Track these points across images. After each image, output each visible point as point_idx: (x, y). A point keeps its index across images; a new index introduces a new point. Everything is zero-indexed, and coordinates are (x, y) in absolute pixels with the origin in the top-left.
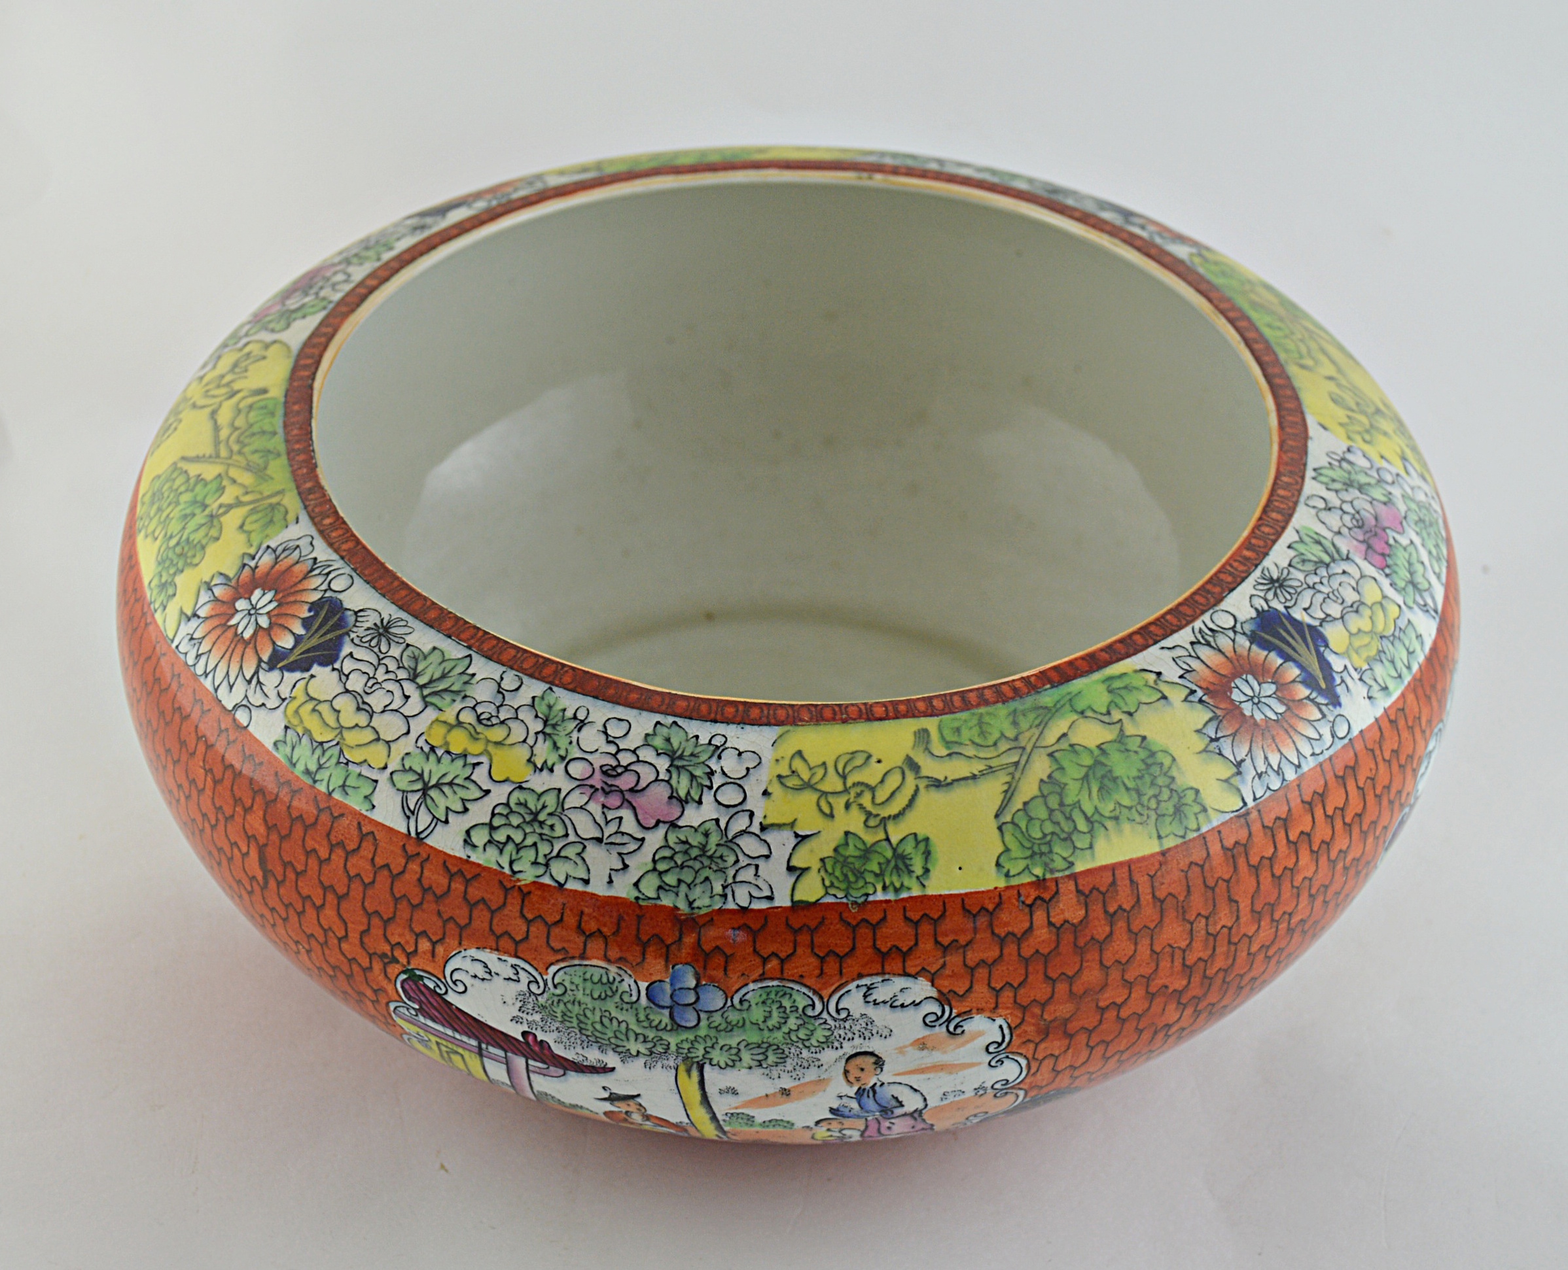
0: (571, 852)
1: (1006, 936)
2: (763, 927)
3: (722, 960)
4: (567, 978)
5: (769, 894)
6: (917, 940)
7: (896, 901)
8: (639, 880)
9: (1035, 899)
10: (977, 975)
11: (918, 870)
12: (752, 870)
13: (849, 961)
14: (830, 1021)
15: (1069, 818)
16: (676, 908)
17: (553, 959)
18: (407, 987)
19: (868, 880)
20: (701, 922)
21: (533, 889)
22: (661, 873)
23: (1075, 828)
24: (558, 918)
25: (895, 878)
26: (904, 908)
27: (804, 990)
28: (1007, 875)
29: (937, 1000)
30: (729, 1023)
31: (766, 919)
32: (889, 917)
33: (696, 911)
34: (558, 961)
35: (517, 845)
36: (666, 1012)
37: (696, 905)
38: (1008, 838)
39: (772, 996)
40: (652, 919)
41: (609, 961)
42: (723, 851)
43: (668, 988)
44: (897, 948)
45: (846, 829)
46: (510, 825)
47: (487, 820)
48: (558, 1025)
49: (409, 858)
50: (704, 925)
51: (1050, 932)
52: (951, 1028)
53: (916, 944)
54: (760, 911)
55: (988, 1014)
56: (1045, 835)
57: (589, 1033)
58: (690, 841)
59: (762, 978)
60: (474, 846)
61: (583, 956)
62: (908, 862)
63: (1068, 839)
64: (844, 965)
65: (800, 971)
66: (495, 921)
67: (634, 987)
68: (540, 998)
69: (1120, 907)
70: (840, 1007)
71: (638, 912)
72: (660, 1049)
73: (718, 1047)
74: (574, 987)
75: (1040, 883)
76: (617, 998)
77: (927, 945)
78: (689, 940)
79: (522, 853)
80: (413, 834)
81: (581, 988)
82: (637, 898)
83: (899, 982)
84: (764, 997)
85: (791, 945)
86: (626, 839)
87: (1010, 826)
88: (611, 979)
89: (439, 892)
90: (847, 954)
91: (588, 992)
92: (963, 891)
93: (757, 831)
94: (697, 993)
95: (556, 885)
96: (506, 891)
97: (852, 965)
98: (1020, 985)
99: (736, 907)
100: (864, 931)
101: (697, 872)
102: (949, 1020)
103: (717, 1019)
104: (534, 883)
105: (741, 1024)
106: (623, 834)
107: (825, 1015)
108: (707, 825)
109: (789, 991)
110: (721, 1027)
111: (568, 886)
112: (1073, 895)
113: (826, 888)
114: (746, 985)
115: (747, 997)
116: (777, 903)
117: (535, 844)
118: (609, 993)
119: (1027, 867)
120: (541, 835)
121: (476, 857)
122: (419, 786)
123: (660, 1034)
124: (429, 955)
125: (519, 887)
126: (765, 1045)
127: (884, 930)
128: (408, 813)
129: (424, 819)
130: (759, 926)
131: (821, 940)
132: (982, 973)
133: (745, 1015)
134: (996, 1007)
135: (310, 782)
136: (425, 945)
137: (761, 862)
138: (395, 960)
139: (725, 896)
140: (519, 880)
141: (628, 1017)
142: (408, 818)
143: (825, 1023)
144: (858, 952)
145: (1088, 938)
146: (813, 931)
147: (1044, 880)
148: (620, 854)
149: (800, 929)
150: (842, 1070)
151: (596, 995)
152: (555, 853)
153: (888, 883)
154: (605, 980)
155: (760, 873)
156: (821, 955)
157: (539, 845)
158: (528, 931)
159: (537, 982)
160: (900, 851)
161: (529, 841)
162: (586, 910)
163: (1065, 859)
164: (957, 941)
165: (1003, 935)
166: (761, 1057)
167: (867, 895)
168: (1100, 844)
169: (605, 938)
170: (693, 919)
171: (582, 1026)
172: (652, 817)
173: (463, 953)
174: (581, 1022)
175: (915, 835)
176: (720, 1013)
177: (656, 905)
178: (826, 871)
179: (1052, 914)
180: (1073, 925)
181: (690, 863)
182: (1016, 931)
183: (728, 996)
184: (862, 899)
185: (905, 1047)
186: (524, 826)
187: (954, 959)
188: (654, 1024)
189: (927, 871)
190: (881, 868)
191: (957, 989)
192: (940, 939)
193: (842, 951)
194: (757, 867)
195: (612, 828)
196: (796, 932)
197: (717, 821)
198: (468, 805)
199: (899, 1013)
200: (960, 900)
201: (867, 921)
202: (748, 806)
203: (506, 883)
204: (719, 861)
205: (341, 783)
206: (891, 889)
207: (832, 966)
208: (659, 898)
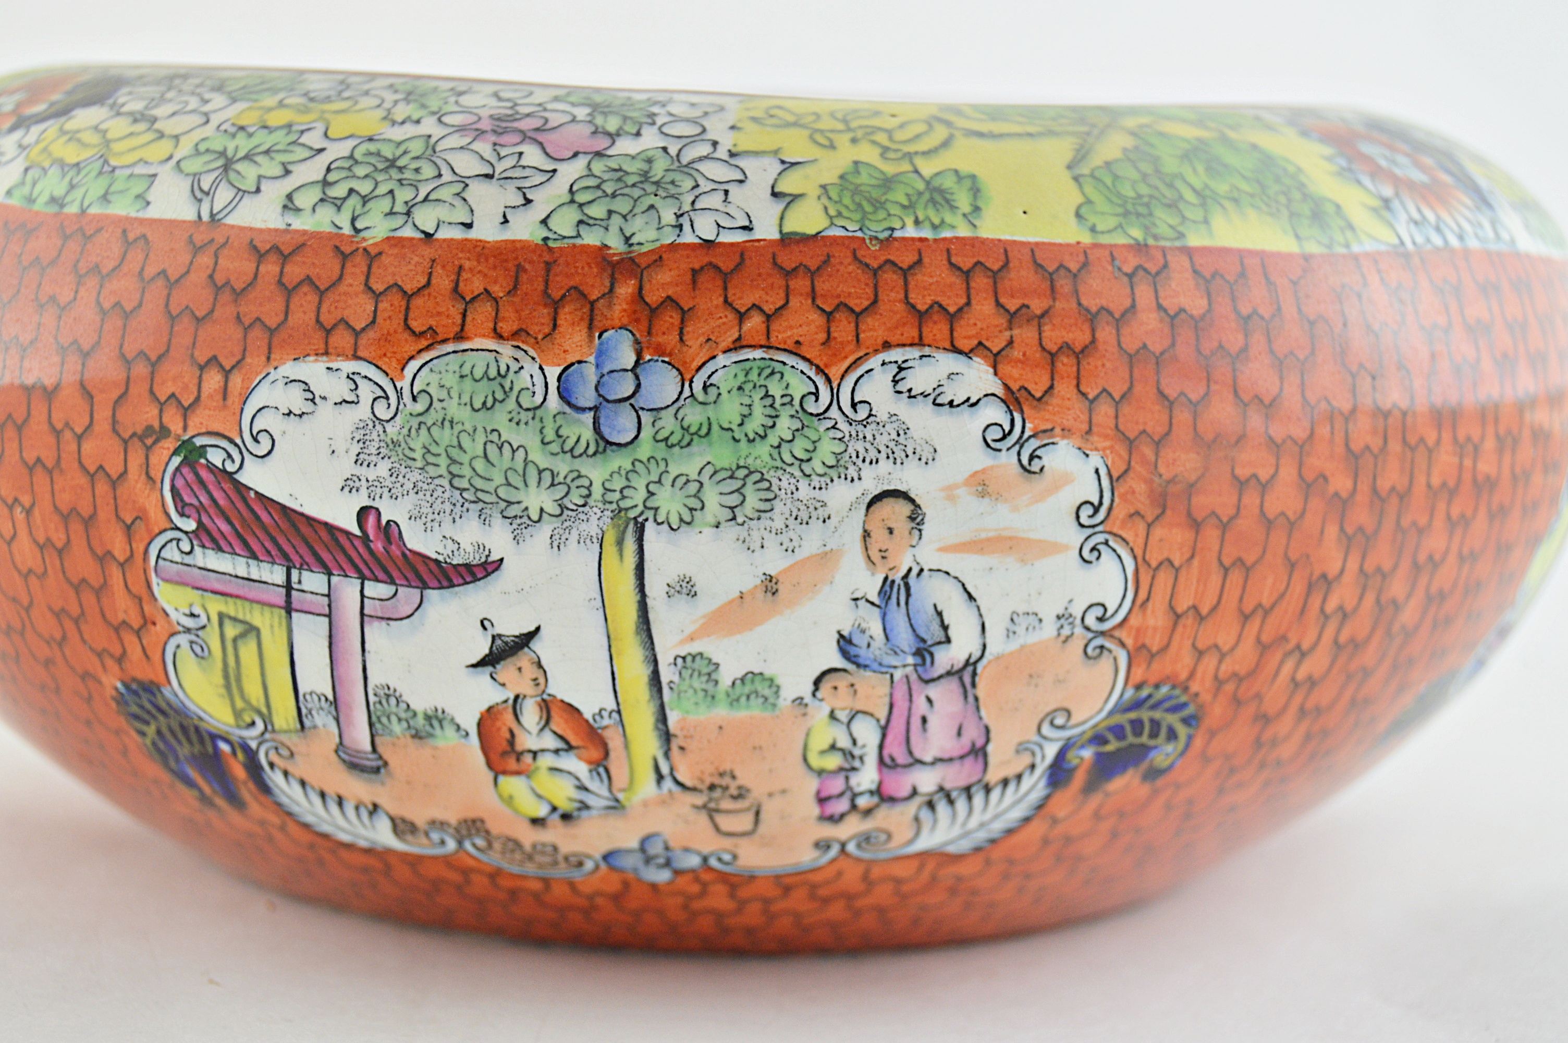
0: (445, 194)
1: (1098, 312)
2: (738, 267)
3: (676, 318)
4: (434, 379)
5: (747, 223)
6: (969, 297)
7: (935, 240)
8: (548, 216)
9: (1137, 268)
10: (1059, 365)
11: (965, 207)
12: (720, 196)
13: (869, 320)
14: (842, 425)
15: (1171, 186)
16: (606, 247)
17: (412, 348)
18: (180, 483)
19: (892, 212)
20: (643, 262)
21: (386, 247)
22: (581, 205)
23: (1181, 197)
24: (423, 281)
25: (931, 213)
26: (948, 251)
27: (803, 366)
28: (1093, 229)
29: (1002, 400)
30: (686, 429)
31: (742, 255)
32: (926, 260)
33: (635, 248)
34: (420, 351)
35: (363, 197)
36: (588, 417)
37: (634, 240)
38: (1088, 189)
39: (754, 376)
40: (567, 264)
41: (500, 337)
42: (678, 177)
43: (590, 373)
44: (940, 306)
45: (855, 158)
46: (354, 176)
47: (320, 177)
48: (415, 476)
49: (197, 250)
50: (649, 266)
51: (1161, 321)
52: (1025, 461)
53: (968, 304)
54: (732, 245)
55: (1079, 442)
56: (1140, 196)
57: (464, 484)
58: (625, 167)
59: (738, 345)
60: (298, 210)
61: (460, 336)
62: (948, 196)
63: (1172, 206)
64: (862, 327)
65: (795, 334)
66: (324, 309)
67: (539, 379)
68: (389, 427)
69: (1255, 312)
70: (856, 400)
71: (547, 257)
72: (576, 498)
73: (667, 480)
74: (444, 395)
75: (1140, 248)
76: (511, 404)
77: (983, 307)
78: (626, 290)
79: (369, 205)
80: (206, 217)
81: (454, 394)
82: (546, 239)
83: (946, 362)
84: (741, 378)
85: (782, 294)
86: (527, 172)
87: (1089, 180)
88: (503, 370)
89: (239, 286)
90: (866, 309)
91: (465, 398)
92: (1032, 239)
93: (725, 156)
94: (637, 377)
95: (423, 236)
96: (345, 257)
97: (874, 328)
98: (1123, 397)
99: (697, 241)
100: (890, 277)
101: (636, 201)
102: (1020, 442)
103: (668, 422)
104: (388, 238)
105: (704, 431)
106: (524, 167)
107: (834, 412)
108: (650, 154)
109: (779, 367)
110: (673, 440)
111: (440, 235)
112: (1188, 274)
113: (831, 218)
114: (714, 357)
115: (713, 380)
116: (757, 234)
117: (391, 192)
118: (500, 395)
119: (1120, 226)
120: (400, 181)
121: (299, 223)
122: (220, 163)
123: (578, 464)
124: (220, 397)
125: (365, 249)
126: (741, 473)
127: (919, 278)
128: (199, 194)
129: (224, 195)
130: (732, 267)
131: (826, 286)
132: (1065, 364)
133: (710, 411)
134: (1089, 432)
135: (53, 209)
136: (213, 380)
137: (732, 188)
138: (164, 432)
139: (680, 227)
140: (364, 239)
141: (527, 437)
142: (200, 201)
143: (833, 427)
144: (882, 307)
145: (1216, 344)
146: (813, 274)
147: (1146, 245)
148: (519, 188)
149: (795, 269)
150: (859, 532)
151: (477, 405)
152: (421, 197)
153: (921, 218)
154: (493, 373)
155: (730, 198)
156: (828, 309)
157: (396, 193)
158: (375, 311)
159: (387, 398)
160: (936, 183)
161: (383, 189)
162: (467, 264)
163: (1171, 227)
164: (1028, 307)
165: (1094, 309)
166: (734, 500)
167: (893, 229)
168: (1218, 221)
169: (496, 300)
170: (632, 260)
171: (455, 469)
172: (567, 149)
173: (271, 378)
174: (454, 461)
175: (956, 172)
176: (672, 410)
177: (574, 246)
178: (830, 198)
179: (1161, 294)
180: (1192, 317)
181: (626, 191)
182: (1112, 307)
183: (685, 379)
184: (886, 234)
185: (954, 487)
186: (376, 175)
187: (1025, 334)
188: (567, 447)
189: (977, 209)
190: (910, 200)
191: (1030, 387)
192: (1002, 300)
193: (858, 304)
194: (726, 192)
195: (509, 162)
196: (789, 274)
197: (665, 149)
198: (290, 167)
199: (946, 418)
200: (1027, 251)
201: (894, 264)
202: (710, 135)
203: (342, 248)
204: (670, 186)
205: (102, 192)
206: (927, 224)
207: (843, 329)
208: (578, 235)
